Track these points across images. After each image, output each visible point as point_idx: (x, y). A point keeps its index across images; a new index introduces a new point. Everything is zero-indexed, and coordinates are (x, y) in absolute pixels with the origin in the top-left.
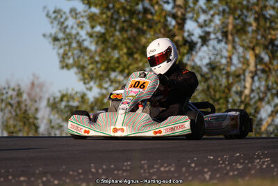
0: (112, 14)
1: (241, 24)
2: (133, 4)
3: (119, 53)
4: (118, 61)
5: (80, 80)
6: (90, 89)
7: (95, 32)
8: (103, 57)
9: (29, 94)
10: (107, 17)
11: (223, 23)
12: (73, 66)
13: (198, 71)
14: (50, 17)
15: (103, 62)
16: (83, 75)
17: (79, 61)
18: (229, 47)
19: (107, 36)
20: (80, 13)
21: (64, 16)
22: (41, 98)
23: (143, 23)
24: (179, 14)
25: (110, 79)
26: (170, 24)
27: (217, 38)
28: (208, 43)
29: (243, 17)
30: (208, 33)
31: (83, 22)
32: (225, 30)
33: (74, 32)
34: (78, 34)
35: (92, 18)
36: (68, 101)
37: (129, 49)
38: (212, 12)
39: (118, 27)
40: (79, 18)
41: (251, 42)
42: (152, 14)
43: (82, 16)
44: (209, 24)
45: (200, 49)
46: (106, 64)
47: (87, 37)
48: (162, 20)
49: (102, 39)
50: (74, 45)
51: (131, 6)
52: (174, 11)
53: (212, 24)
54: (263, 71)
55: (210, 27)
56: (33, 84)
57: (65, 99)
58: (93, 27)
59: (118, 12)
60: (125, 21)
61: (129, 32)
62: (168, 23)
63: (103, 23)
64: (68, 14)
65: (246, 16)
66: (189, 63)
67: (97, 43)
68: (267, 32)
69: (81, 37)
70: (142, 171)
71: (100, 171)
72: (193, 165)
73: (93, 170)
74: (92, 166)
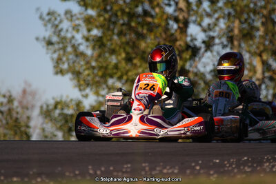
0: (110, 17)
1: (248, 28)
2: (132, 6)
3: (117, 58)
4: (116, 67)
5: (75, 86)
6: (86, 96)
7: (91, 36)
8: (100, 62)
9: (20, 102)
10: (105, 19)
11: (228, 27)
12: (67, 71)
13: (201, 78)
14: (44, 20)
15: (100, 68)
16: (79, 81)
17: (74, 67)
19: (105, 40)
20: (75, 15)
21: (59, 19)
22: (33, 106)
23: (142, 27)
24: (181, 17)
25: (107, 86)
26: (172, 28)
27: (222, 43)
28: (211, 49)
29: (249, 21)
30: (212, 38)
31: (79, 25)
32: (230, 34)
33: (69, 35)
34: (73, 37)
35: (88, 21)
36: (62, 109)
37: (127, 54)
38: (216, 15)
39: (116, 31)
40: (75, 20)
41: (258, 48)
42: (152, 16)
43: (78, 19)
44: (213, 28)
45: (203, 55)
46: (103, 70)
48: (163, 24)
49: (99, 43)
50: (69, 49)
51: (130, 8)
52: (176, 14)
53: (217, 29)
54: (271, 79)
55: (214, 32)
56: (24, 92)
57: (59, 106)
58: (89, 30)
59: (116, 15)
60: (123, 25)
61: (128, 36)
62: (170, 27)
63: (102, 26)
64: (63, 16)
65: (253, 21)
66: (191, 69)
67: (94, 48)
69: (76, 40)
70: (143, 173)
71: (98, 172)
72: (198, 168)
73: (91, 172)
74: (90, 167)
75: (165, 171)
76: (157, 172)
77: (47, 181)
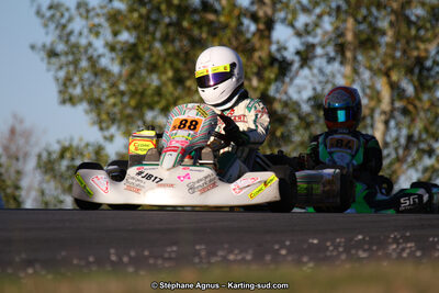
0: (149, 12)
1: (368, 31)
3: (159, 78)
4: (158, 92)
5: (94, 123)
6: (111, 139)
7: (119, 42)
8: (133, 84)
9: (6, 148)
10: (141, 16)
11: (337, 28)
12: (81, 100)
13: (294, 110)
14: (43, 16)
15: (133, 94)
16: (99, 115)
17: (92, 92)
18: (347, 70)
19: (140, 50)
20: (94, 9)
21: (67, 15)
22: (26, 155)
23: (200, 28)
24: (261, 14)
25: (144, 123)
26: (248, 30)
27: (327, 54)
28: (310, 63)
29: (371, 19)
30: (311, 47)
31: (99, 25)
32: (340, 41)
33: (83, 42)
34: (90, 44)
35: (115, 18)
36: (73, 159)
37: (176, 71)
38: (318, 11)
39: (158, 35)
40: (93, 17)
41: (384, 62)
42: (215, 12)
43: (98, 15)
44: (313, 30)
45: (297, 73)
46: (138, 97)
47: (105, 51)
48: (233, 24)
49: (131, 54)
50: (84, 64)
52: (255, 8)
53: (319, 31)
54: (405, 112)
55: (315, 36)
56: (13, 131)
57: (68, 155)
58: (115, 34)
59: (159, 10)
60: (170, 25)
61: (177, 44)
62: (244, 28)
63: (136, 27)
64: (73, 11)
65: (377, 19)
66: (278, 96)
67: (122, 63)
68: (412, 44)
69: (95, 50)
70: (197, 260)
71: (125, 259)
72: (283, 252)
73: (114, 258)
74: (112, 251)
75: (231, 257)
76: (219, 259)
77: (43, 273)
